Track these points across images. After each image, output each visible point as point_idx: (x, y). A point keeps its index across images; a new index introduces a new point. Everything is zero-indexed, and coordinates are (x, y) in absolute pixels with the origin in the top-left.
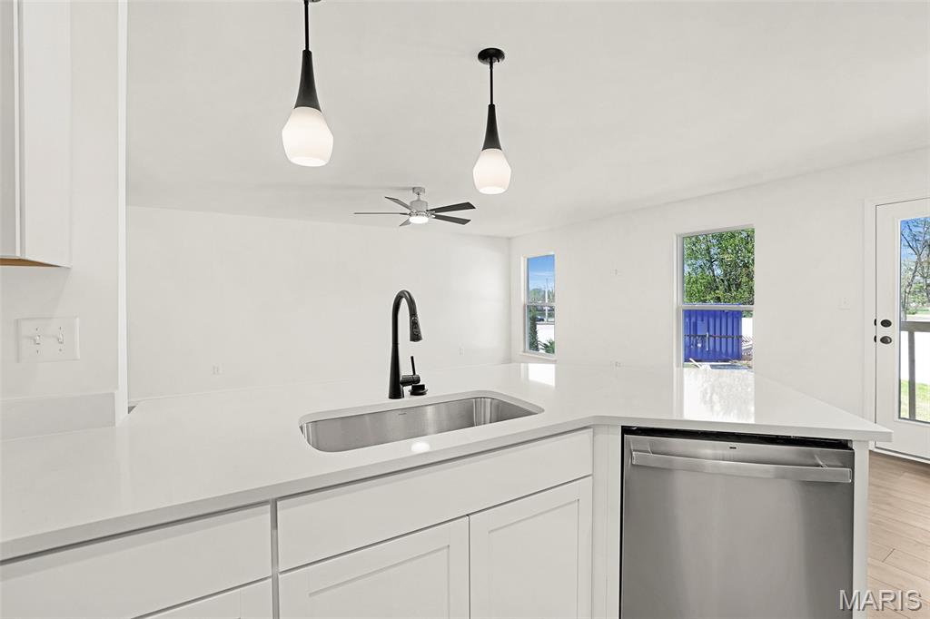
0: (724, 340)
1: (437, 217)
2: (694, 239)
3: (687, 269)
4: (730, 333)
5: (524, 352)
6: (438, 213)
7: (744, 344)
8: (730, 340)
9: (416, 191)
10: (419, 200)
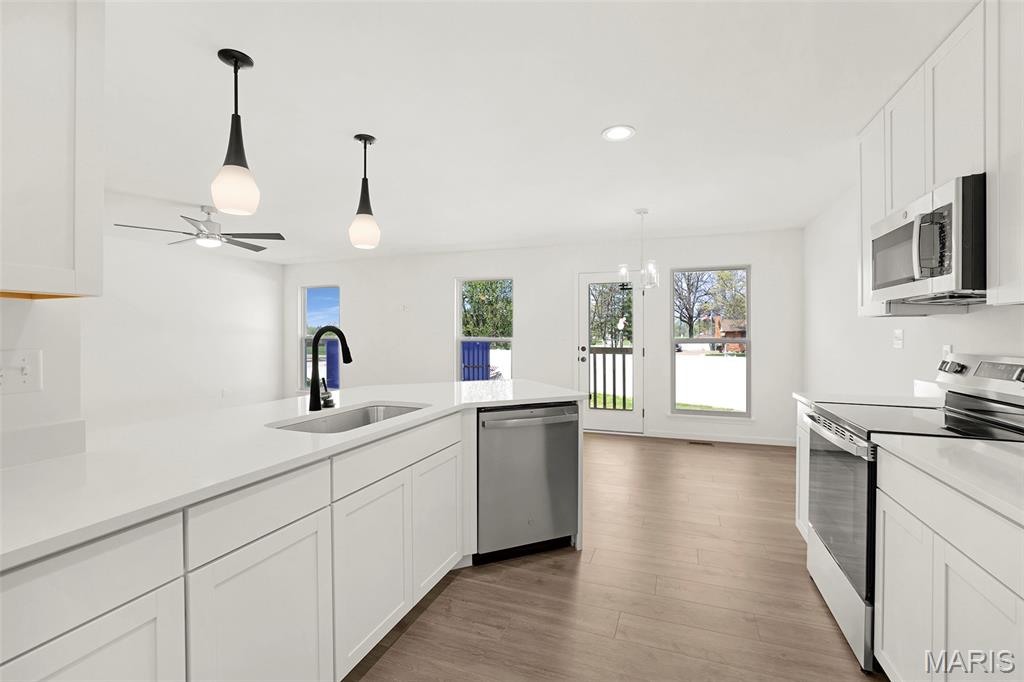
0: (476, 369)
1: (229, 241)
2: (472, 285)
3: (468, 307)
4: (480, 364)
5: (301, 389)
6: (233, 238)
7: (491, 373)
8: (480, 369)
9: (206, 210)
10: (209, 221)
